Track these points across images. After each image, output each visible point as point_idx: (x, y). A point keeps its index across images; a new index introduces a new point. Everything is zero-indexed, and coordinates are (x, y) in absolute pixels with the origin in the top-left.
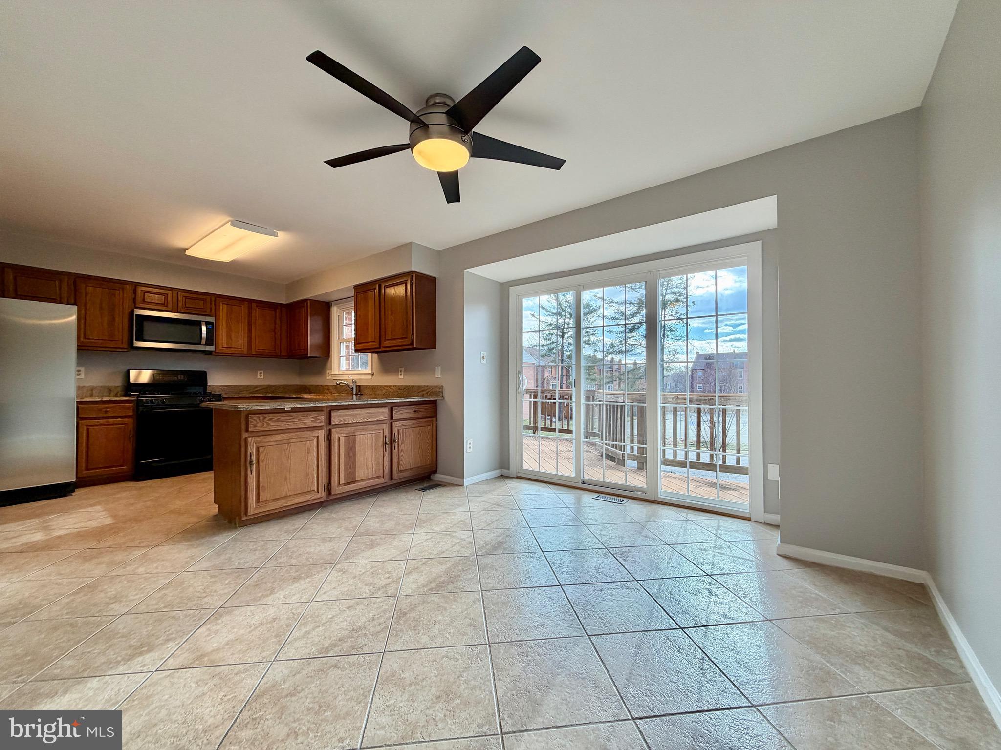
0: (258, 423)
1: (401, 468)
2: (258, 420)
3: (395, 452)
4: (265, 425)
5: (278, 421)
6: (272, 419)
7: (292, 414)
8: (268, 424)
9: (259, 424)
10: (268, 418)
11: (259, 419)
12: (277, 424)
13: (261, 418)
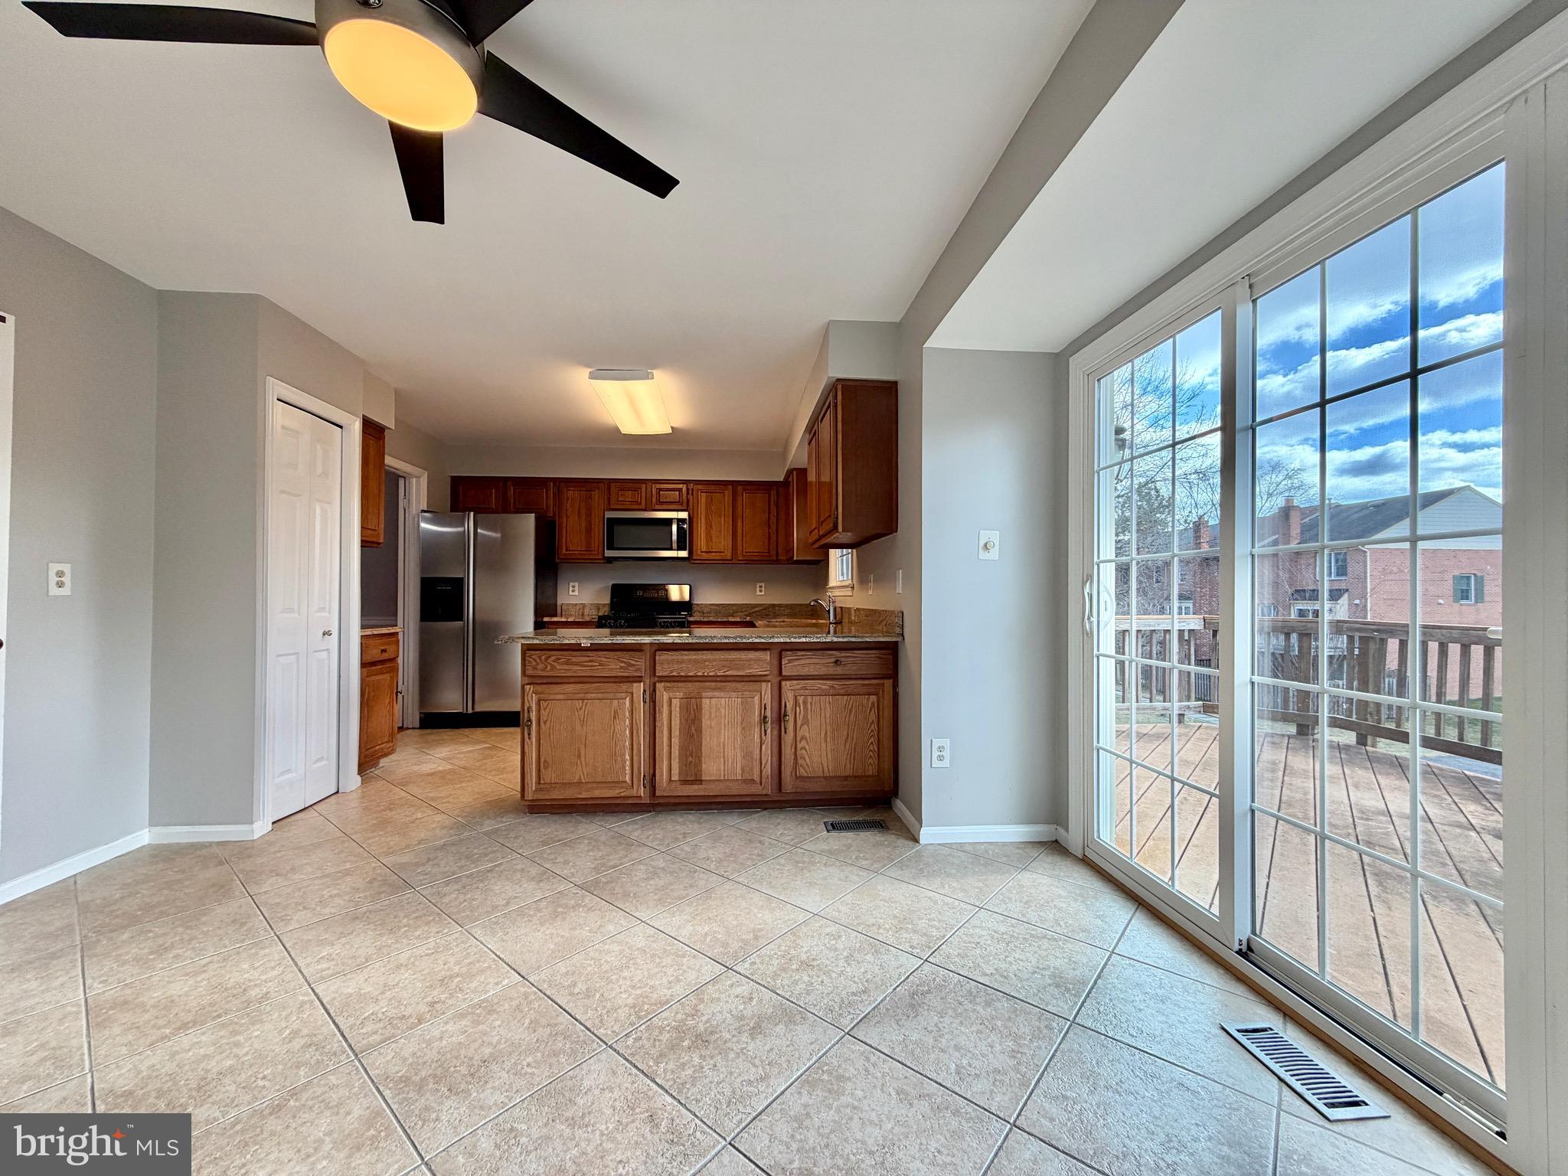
0: (538, 664)
1: (802, 772)
2: (538, 660)
3: (788, 738)
4: (549, 668)
5: (568, 663)
6: (560, 659)
7: (590, 653)
8: (553, 668)
9: (541, 666)
10: (553, 658)
11: (540, 657)
12: (567, 667)
13: (543, 657)
